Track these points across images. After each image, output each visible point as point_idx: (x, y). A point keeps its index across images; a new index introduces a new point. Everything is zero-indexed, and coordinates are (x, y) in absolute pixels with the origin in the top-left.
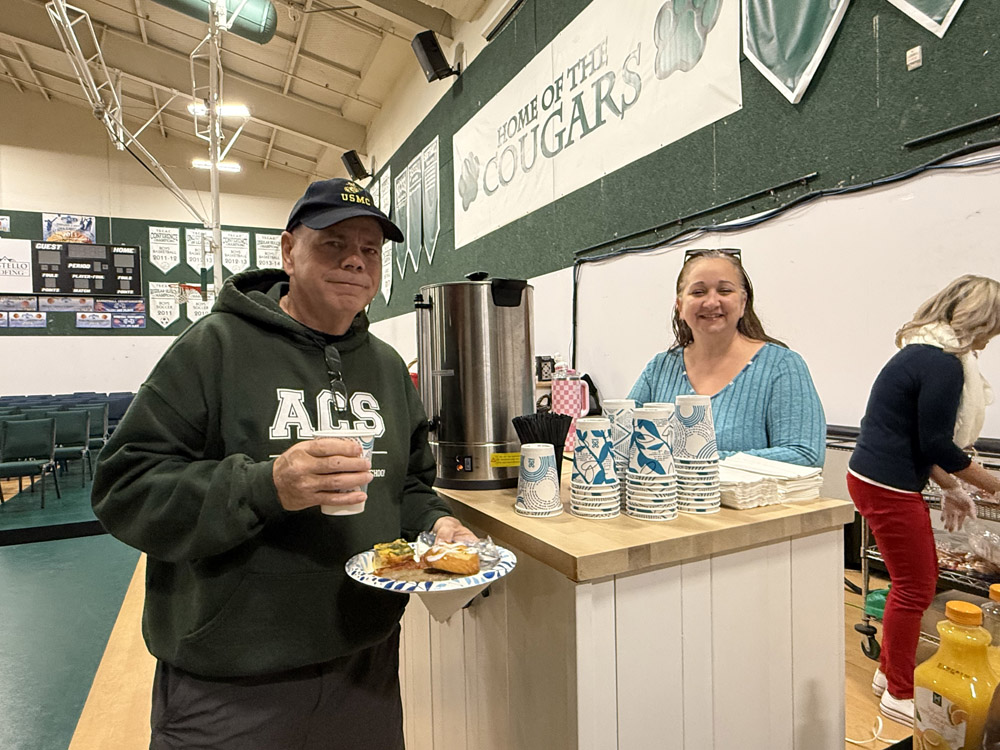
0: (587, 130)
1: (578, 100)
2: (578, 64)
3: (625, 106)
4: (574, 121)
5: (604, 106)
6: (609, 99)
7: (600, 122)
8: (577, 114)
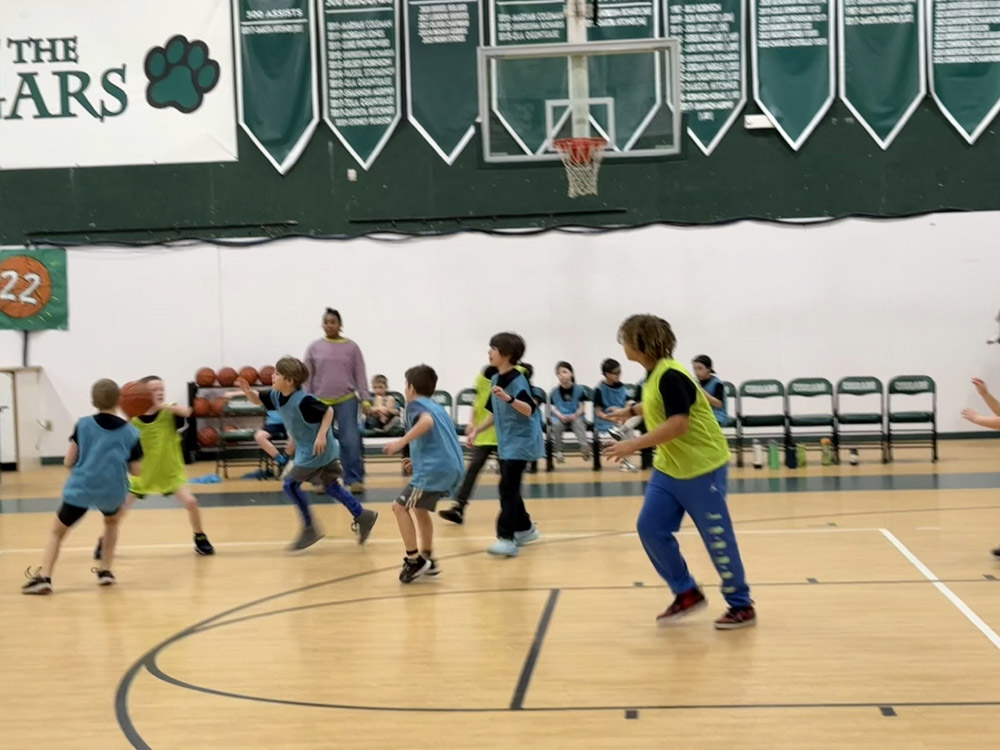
0: (43, 112)
1: (28, 78)
2: (28, 42)
3: (106, 112)
4: (20, 96)
5: (73, 101)
6: (80, 96)
7: (66, 112)
8: (26, 90)
